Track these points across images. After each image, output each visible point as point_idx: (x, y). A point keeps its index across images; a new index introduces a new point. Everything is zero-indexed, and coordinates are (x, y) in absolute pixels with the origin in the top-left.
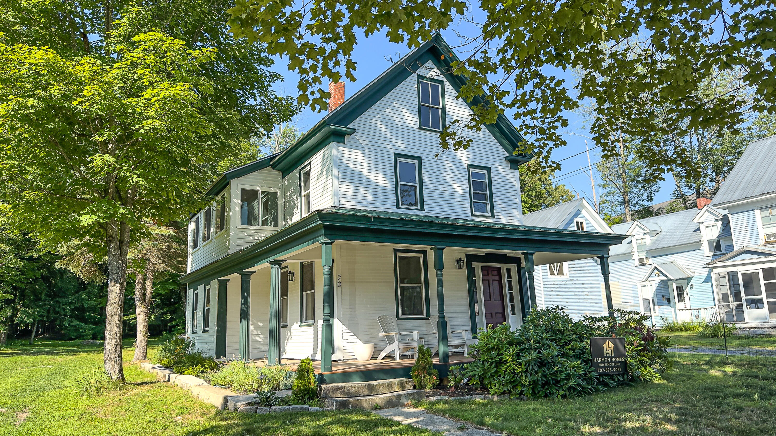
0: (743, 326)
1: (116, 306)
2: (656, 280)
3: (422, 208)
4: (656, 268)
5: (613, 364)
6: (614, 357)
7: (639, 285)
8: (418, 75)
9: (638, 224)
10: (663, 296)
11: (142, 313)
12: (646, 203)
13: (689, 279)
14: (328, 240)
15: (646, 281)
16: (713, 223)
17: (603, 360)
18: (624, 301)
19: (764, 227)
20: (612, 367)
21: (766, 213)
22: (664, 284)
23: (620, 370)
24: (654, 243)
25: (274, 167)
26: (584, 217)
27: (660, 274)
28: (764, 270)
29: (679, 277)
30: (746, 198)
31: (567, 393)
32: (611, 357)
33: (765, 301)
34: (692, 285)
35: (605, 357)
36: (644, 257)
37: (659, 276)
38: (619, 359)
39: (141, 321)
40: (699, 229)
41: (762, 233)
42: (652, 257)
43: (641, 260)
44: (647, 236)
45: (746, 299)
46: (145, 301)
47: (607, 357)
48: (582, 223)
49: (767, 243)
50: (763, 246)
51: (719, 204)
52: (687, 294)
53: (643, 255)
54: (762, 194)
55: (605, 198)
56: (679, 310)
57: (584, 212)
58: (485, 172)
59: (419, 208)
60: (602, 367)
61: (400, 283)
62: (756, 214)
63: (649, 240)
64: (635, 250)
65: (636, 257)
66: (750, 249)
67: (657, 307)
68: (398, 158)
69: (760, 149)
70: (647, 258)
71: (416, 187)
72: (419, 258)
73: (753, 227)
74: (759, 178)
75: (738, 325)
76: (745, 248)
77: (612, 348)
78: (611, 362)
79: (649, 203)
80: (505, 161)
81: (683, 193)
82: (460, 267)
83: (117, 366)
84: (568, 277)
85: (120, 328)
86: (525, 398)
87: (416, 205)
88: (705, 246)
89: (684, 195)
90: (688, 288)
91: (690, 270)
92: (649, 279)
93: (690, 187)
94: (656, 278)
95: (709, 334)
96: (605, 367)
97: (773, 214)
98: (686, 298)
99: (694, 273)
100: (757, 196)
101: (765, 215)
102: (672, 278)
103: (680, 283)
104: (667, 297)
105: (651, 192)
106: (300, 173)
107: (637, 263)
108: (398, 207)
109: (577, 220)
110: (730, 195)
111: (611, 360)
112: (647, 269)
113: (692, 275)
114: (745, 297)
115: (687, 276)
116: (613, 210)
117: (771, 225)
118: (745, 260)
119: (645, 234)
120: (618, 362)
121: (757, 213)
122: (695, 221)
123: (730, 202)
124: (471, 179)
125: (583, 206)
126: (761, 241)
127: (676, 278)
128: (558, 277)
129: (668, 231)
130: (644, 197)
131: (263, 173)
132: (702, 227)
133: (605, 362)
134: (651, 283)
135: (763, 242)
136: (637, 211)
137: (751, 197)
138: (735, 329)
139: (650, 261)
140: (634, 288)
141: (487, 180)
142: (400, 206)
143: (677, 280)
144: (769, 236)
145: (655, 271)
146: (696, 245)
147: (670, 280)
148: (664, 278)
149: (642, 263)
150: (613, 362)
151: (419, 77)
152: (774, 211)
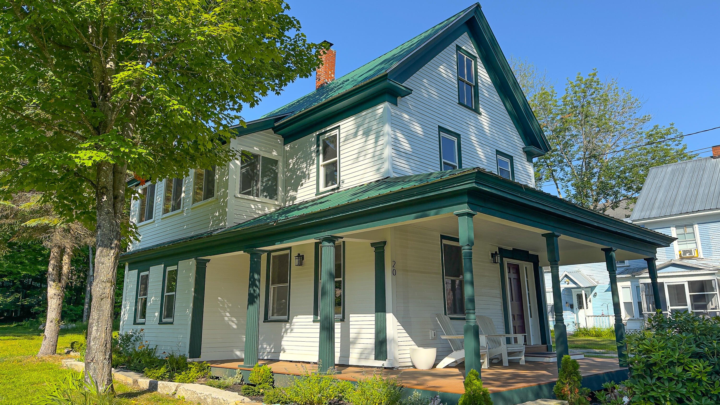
1: (109, 285)
4: (567, 276)
8: (456, 46)
10: (567, 303)
11: (55, 297)
13: (592, 288)
14: (470, 211)
19: (679, 243)
21: (681, 230)
22: (568, 292)
25: (276, 130)
27: (570, 282)
28: (690, 283)
29: (586, 286)
33: (691, 311)
34: (596, 293)
39: (54, 306)
41: (678, 249)
45: (671, 310)
46: (60, 281)
49: (682, 258)
52: (590, 301)
54: (681, 214)
56: (588, 316)
58: (509, 161)
62: (672, 231)
66: (678, 263)
68: (442, 133)
69: (663, 174)
74: (672, 199)
76: (673, 262)
80: (523, 153)
90: (592, 296)
91: (594, 280)
97: (687, 232)
98: (589, 305)
99: (598, 282)
100: (676, 215)
101: (681, 233)
102: (582, 286)
104: (571, 303)
106: (318, 140)
113: (596, 284)
114: (670, 307)
115: (589, 286)
117: (685, 243)
118: (671, 272)
124: (499, 167)
126: (676, 256)
127: (584, 286)
135: (678, 257)
137: (671, 215)
141: (510, 170)
144: (685, 252)
145: (565, 278)
147: (580, 288)
151: (458, 48)
152: (689, 230)
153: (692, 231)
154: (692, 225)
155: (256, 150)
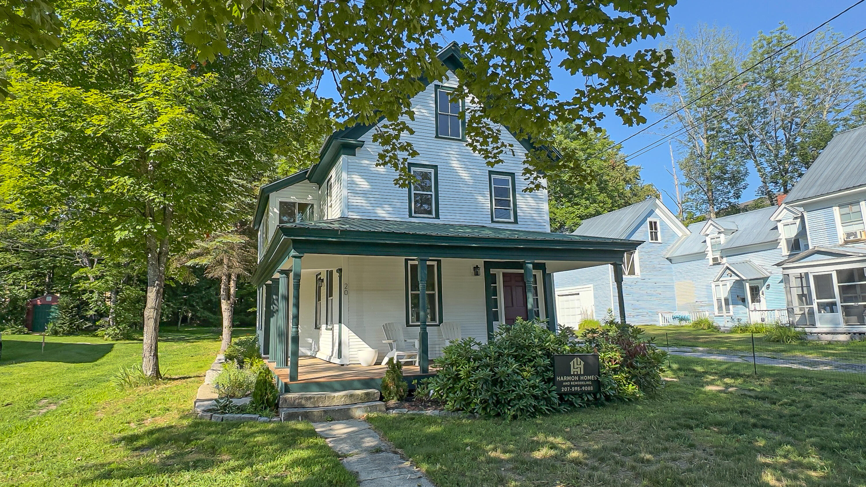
0: (814, 330)
1: (153, 310)
2: (730, 281)
3: (437, 217)
4: (728, 268)
5: (581, 383)
6: (582, 375)
7: (713, 285)
8: (435, 85)
9: (712, 223)
10: (738, 296)
11: (226, 311)
12: (732, 200)
13: (765, 279)
15: (718, 280)
16: (791, 220)
17: (569, 378)
18: (698, 300)
19: (843, 225)
20: (581, 386)
21: (846, 210)
22: (739, 284)
23: (591, 388)
24: (728, 243)
25: (310, 180)
26: (657, 216)
27: (733, 274)
28: (839, 272)
29: (752, 278)
30: (822, 195)
31: (519, 413)
32: (579, 376)
33: (839, 304)
34: (769, 285)
35: (571, 375)
36: (718, 256)
37: (731, 276)
38: (589, 378)
39: (226, 317)
40: (776, 228)
41: (841, 232)
42: (727, 257)
43: (715, 259)
44: (722, 235)
45: (817, 303)
46: (229, 300)
47: (574, 375)
48: (655, 223)
49: (846, 242)
50: (841, 245)
51: (792, 202)
52: (763, 294)
53: (718, 255)
54: (840, 191)
55: (689, 196)
56: (752, 310)
57: (657, 211)
58: (509, 178)
59: (434, 216)
60: (567, 386)
61: (412, 290)
62: (834, 212)
63: (723, 238)
64: (709, 249)
65: (710, 256)
66: (822, 250)
67: (731, 307)
68: (412, 168)
69: (846, 140)
70: (722, 257)
71: (431, 195)
72: (433, 266)
73: (831, 224)
74: (839, 173)
75: (807, 330)
76: (818, 249)
77: (582, 366)
78: (579, 380)
79: (736, 200)
81: (769, 189)
82: (477, 274)
83: (152, 363)
84: (639, 277)
85: (155, 330)
86: (478, 416)
87: (430, 212)
88: (783, 245)
89: (770, 191)
90: (764, 289)
91: (766, 270)
92: (721, 279)
93: (777, 183)
94: (729, 278)
95: (775, 338)
96: (571, 386)
97: (853, 211)
98: (762, 298)
99: (770, 273)
100: (834, 192)
101: (845, 212)
102: (744, 278)
103: (755, 284)
104: (742, 297)
105: (738, 190)
107: (711, 262)
108: (410, 216)
109: (649, 220)
110: (805, 192)
111: (579, 378)
112: (719, 269)
113: (769, 275)
114: (817, 301)
115: (762, 276)
116: (697, 208)
117: (851, 223)
118: (817, 261)
119: (719, 233)
120: (589, 380)
121: (836, 210)
122: (772, 219)
123: (804, 199)
124: (493, 186)
125: (657, 206)
126: (839, 240)
127: (749, 278)
128: (629, 276)
129: (745, 230)
130: (731, 194)
131: (300, 186)
132: (780, 225)
133: (572, 381)
134: (724, 283)
135: (841, 242)
136: (723, 209)
137: (828, 194)
138: (805, 333)
139: (725, 260)
140: (709, 287)
141: (510, 186)
142: (413, 215)
143: (751, 280)
144: (849, 235)
145: (728, 271)
146: (774, 244)
147: (744, 280)
148: (738, 278)
149: (716, 262)
150: (582, 381)
151: (437, 87)
152: (855, 208)
153: (859, 210)
154: (858, 203)
155: (293, 199)
